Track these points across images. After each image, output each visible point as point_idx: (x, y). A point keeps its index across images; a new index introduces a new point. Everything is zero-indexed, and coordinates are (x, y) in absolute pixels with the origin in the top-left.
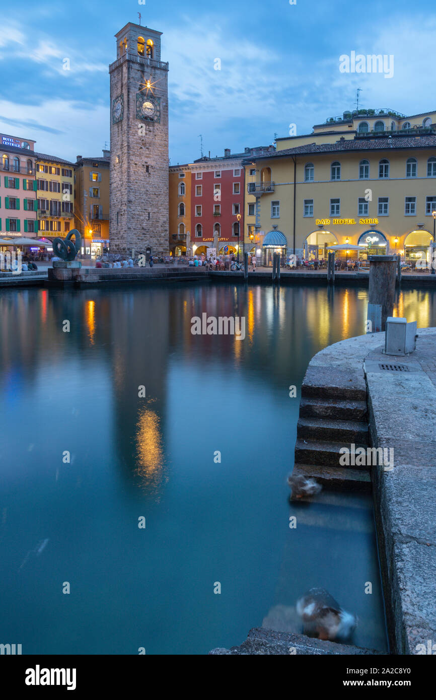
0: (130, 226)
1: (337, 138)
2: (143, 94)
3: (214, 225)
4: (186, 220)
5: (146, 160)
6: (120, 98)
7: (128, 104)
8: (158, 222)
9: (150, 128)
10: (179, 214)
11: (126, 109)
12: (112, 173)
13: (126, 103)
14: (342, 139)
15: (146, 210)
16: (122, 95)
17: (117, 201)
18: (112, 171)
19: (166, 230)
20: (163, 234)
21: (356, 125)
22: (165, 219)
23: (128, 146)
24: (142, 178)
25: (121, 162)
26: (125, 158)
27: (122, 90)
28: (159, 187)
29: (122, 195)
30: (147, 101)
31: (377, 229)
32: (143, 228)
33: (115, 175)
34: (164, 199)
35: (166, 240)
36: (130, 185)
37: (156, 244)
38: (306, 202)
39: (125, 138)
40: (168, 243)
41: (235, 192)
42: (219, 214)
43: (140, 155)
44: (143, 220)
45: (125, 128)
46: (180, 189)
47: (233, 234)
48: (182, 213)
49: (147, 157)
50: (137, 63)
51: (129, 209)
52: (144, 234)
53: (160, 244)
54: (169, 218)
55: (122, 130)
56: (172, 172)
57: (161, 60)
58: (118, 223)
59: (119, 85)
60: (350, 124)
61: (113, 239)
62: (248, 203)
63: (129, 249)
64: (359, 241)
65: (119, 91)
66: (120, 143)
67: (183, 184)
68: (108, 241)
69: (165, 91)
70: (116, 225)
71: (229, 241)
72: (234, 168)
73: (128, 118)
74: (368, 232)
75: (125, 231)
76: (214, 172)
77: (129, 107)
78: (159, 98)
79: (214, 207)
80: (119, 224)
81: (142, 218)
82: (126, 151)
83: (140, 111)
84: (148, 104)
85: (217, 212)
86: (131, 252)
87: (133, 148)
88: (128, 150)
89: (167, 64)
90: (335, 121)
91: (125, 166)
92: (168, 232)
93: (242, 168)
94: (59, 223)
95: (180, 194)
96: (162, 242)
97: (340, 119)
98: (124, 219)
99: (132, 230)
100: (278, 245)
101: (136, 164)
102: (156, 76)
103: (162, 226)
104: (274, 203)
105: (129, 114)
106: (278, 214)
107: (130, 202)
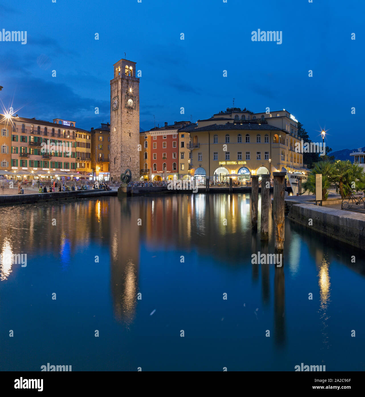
1: (226, 122)
2: (128, 95)
3: (163, 164)
4: (148, 161)
5: (129, 129)
6: (116, 98)
8: (135, 162)
9: (131, 113)
10: (144, 158)
11: (120, 103)
12: (111, 137)
13: (120, 100)
14: (228, 122)
15: (129, 156)
16: (118, 96)
17: (114, 151)
18: (112, 135)
19: (138, 167)
20: (137, 169)
21: (233, 116)
22: (138, 161)
23: (121, 123)
24: (127, 139)
25: (117, 131)
26: (120, 129)
27: (118, 93)
28: (135, 144)
29: (118, 149)
30: (130, 99)
31: (246, 166)
32: (128, 166)
33: (113, 138)
34: (137, 150)
35: (138, 172)
36: (122, 143)
37: (134, 175)
38: (215, 153)
39: (119, 118)
40: (139, 174)
41: (174, 146)
42: (166, 158)
43: (127, 127)
44: (128, 162)
45: (120, 113)
46: (145, 145)
47: (173, 169)
48: (146, 158)
49: (130, 128)
51: (122, 156)
53: (136, 174)
54: (140, 160)
55: (118, 114)
56: (141, 136)
57: (136, 77)
58: (115, 163)
59: (116, 91)
60: (231, 115)
61: (112, 172)
62: (181, 152)
64: (238, 172)
65: (116, 94)
66: (116, 121)
67: (146, 142)
68: (109, 173)
69: (138, 93)
70: (114, 164)
71: (171, 172)
72: (173, 134)
73: (121, 108)
74: (242, 168)
75: (120, 168)
76: (162, 136)
77: (122, 103)
78: (135, 97)
79: (163, 154)
80: (116, 164)
81: (127, 161)
83: (127, 104)
84: (130, 101)
85: (164, 157)
87: (124, 123)
88: (121, 125)
89: (139, 79)
90: (223, 113)
91: (120, 133)
92: (139, 168)
93: (177, 134)
94: (85, 164)
95: (145, 147)
96: (136, 173)
97: (226, 112)
98: (119, 162)
99: (123, 167)
100: (200, 175)
101: (125, 132)
102: (134, 85)
103: (136, 165)
104: (199, 154)
105: (121, 106)
106: (202, 159)
107: (122, 152)
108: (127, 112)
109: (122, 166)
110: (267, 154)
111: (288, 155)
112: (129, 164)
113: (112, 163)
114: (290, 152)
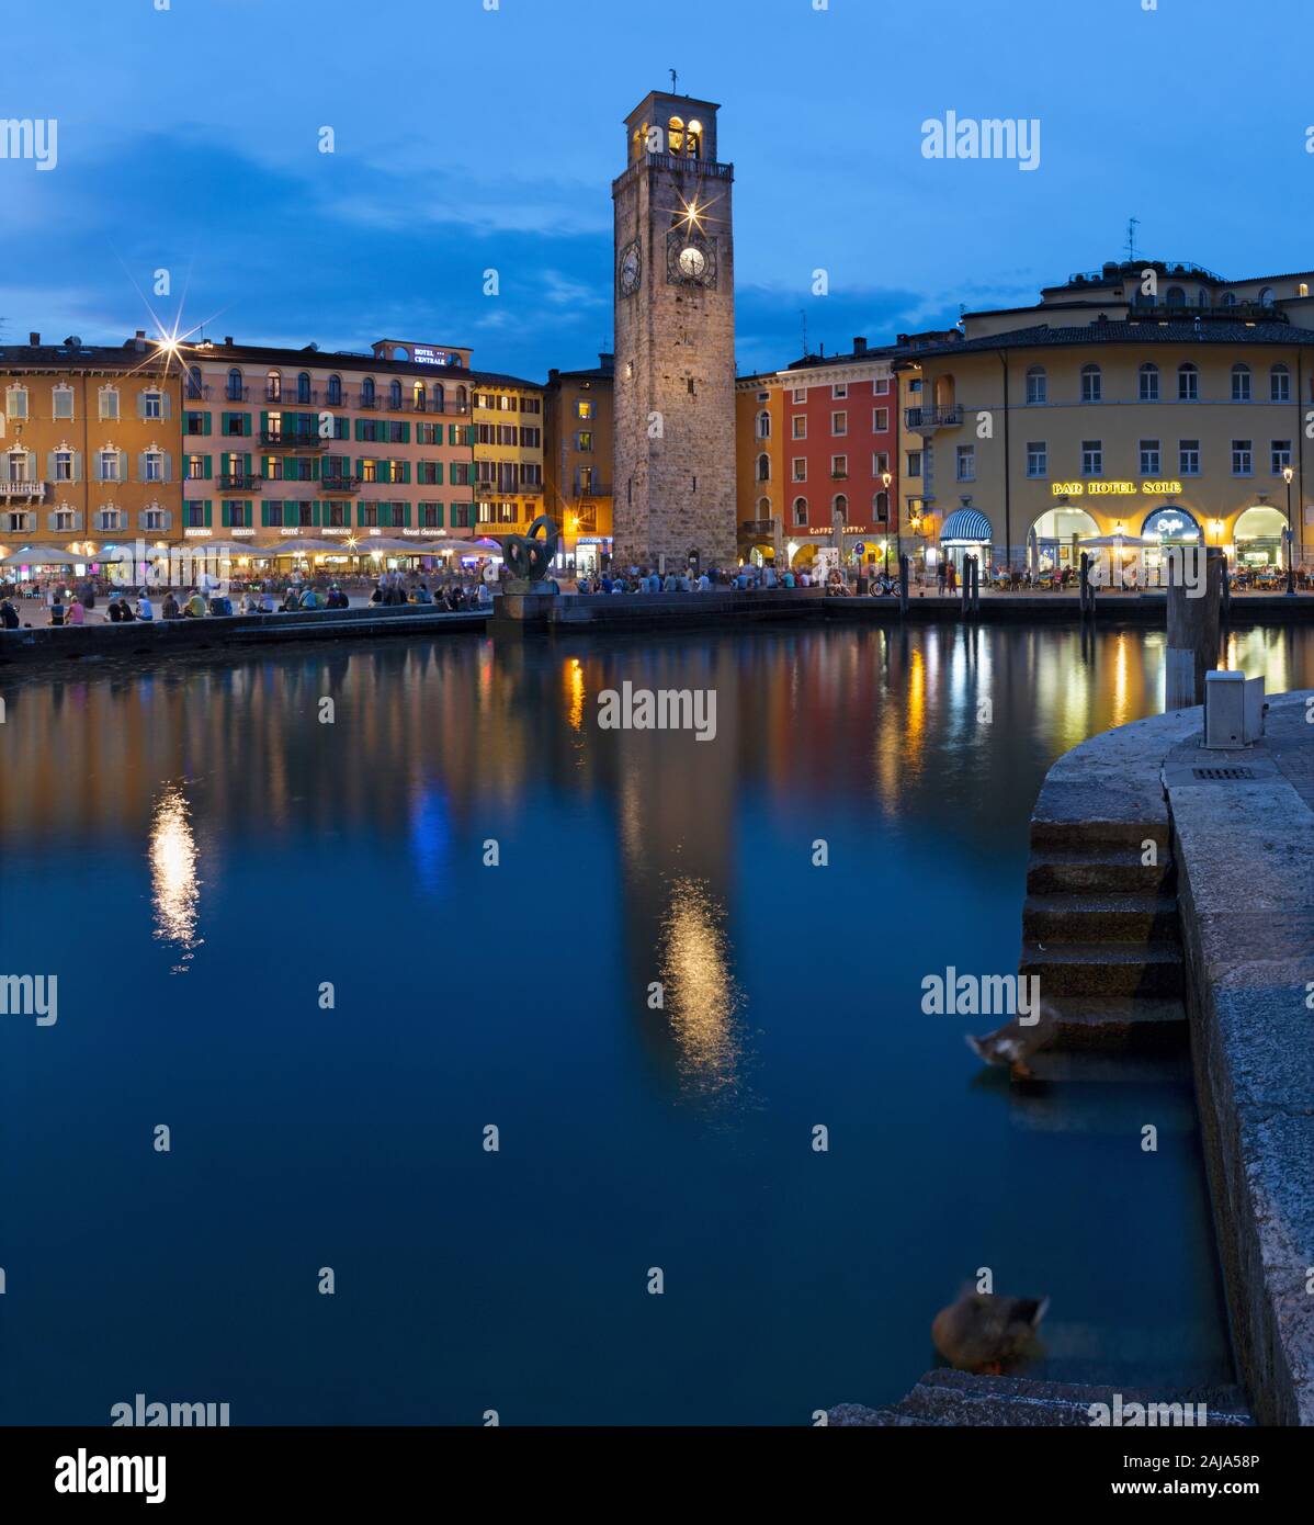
0: (655, 506)
1: (1093, 316)
2: (680, 232)
3: (834, 500)
4: (773, 491)
5: (687, 367)
6: (634, 246)
7: (651, 256)
8: (714, 495)
9: (697, 301)
10: (758, 477)
11: (646, 266)
12: (618, 398)
13: (646, 254)
15: (689, 471)
16: (638, 240)
17: (628, 455)
18: (620, 394)
19: (730, 513)
20: (723, 522)
21: (1129, 291)
22: (729, 490)
23: (651, 341)
24: (680, 406)
25: (636, 375)
26: (644, 366)
27: (638, 228)
28: (714, 422)
29: (638, 443)
30: (688, 247)
31: (1180, 503)
32: (682, 511)
33: (625, 403)
34: (727, 448)
35: (731, 533)
37: (710, 543)
39: (644, 326)
40: (734, 538)
41: (878, 428)
42: (844, 475)
43: (676, 359)
44: (682, 494)
45: (644, 304)
46: (758, 425)
47: (875, 517)
48: (765, 476)
49: (690, 362)
50: (669, 171)
51: (653, 470)
52: (684, 522)
53: (719, 543)
54: (738, 487)
55: (638, 310)
56: (743, 390)
57: (720, 161)
58: (630, 501)
60: (1119, 289)
61: (622, 535)
62: (907, 451)
63: (652, 555)
64: (1143, 529)
65: (632, 231)
66: (633, 337)
67: (766, 415)
68: (610, 540)
69: (725, 224)
70: (627, 506)
71: (866, 533)
72: (874, 378)
73: (651, 285)
74: (1161, 510)
75: (646, 517)
76: (831, 387)
77: (651, 262)
78: (714, 239)
79: (833, 461)
80: (633, 504)
81: (679, 488)
82: (646, 352)
83: (675, 268)
84: (691, 254)
85: (839, 470)
87: (661, 344)
88: (651, 350)
89: (731, 167)
90: (1086, 282)
91: (645, 382)
92: (735, 517)
93: (892, 376)
94: (516, 507)
95: (759, 434)
96: (722, 537)
97: (1097, 277)
98: (642, 492)
99: (660, 513)
100: (974, 539)
101: (667, 377)
102: (707, 194)
103: (721, 504)
105: (652, 275)
106: (972, 474)
107: (657, 456)
108: (679, 300)
109: (655, 511)
112: (686, 502)
113: (618, 499)
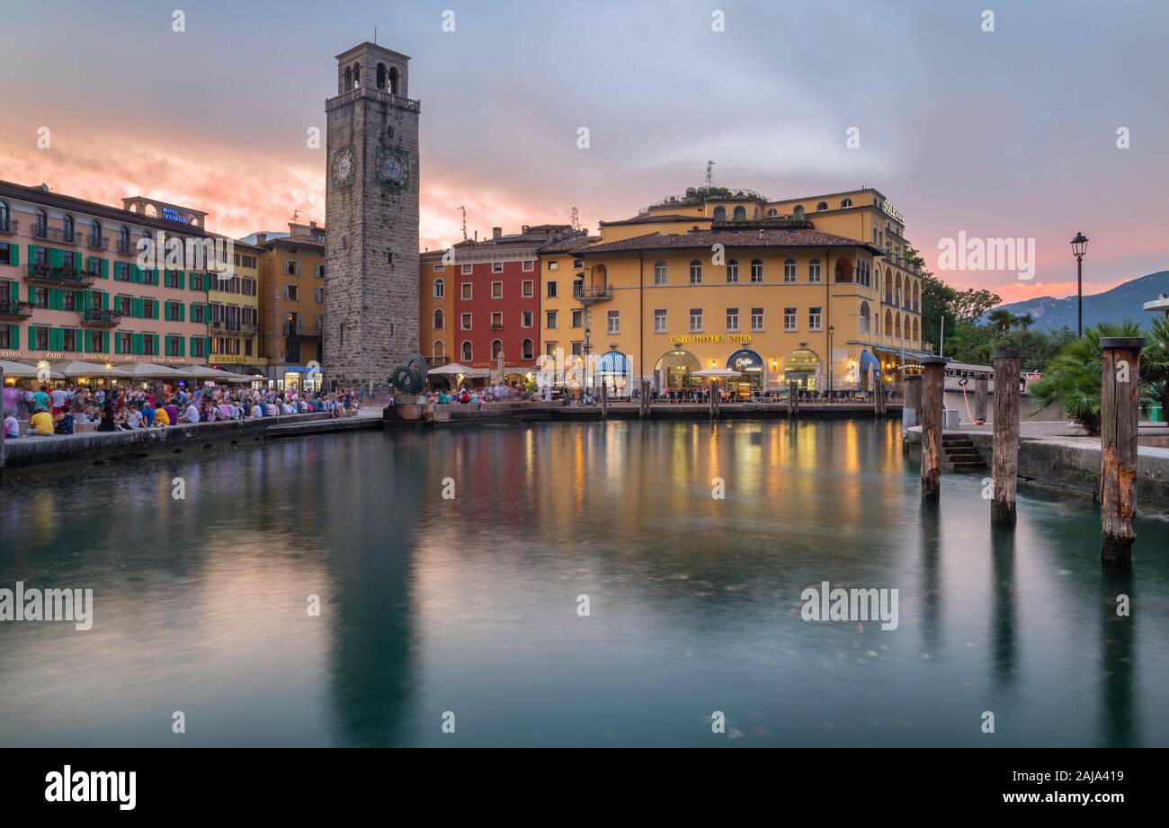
0: (365, 345)
1: (689, 226)
2: (385, 145)
3: (491, 343)
4: (446, 336)
5: (388, 244)
6: (348, 151)
7: (365, 162)
8: (405, 338)
9: (395, 197)
10: (434, 326)
11: (358, 169)
12: (330, 262)
13: (360, 160)
14: (695, 227)
15: (387, 320)
16: (351, 147)
17: (340, 306)
18: (330, 259)
19: (416, 351)
21: (708, 211)
22: (414, 334)
23: (364, 224)
24: (382, 272)
25: (348, 247)
26: (357, 241)
27: (352, 139)
28: (406, 286)
29: (352, 298)
30: (391, 156)
31: (751, 348)
32: (384, 349)
33: (336, 267)
34: (413, 304)
36: (366, 282)
38: (657, 313)
39: (358, 212)
41: (525, 294)
42: (500, 326)
43: (380, 238)
44: (383, 336)
45: (359, 196)
46: (435, 288)
47: (522, 356)
48: (439, 324)
49: (390, 240)
50: (377, 101)
51: (364, 319)
52: (385, 357)
54: (421, 333)
55: (351, 199)
56: (424, 263)
57: (409, 97)
58: (341, 341)
59: (347, 132)
60: (701, 208)
61: (333, 366)
62: (546, 310)
63: (363, 381)
64: (728, 364)
65: (346, 141)
66: (346, 218)
67: (441, 281)
69: (413, 143)
70: (338, 344)
71: (515, 366)
72: (523, 260)
73: (363, 182)
74: (739, 352)
75: (359, 353)
76: (491, 264)
77: (365, 167)
78: (407, 153)
79: (492, 316)
80: (345, 342)
81: (382, 332)
82: (359, 231)
83: (380, 172)
84: (392, 162)
85: (497, 323)
86: (368, 386)
87: (371, 226)
88: (363, 230)
89: (418, 103)
90: (677, 202)
93: (536, 259)
94: (238, 342)
95: (435, 295)
97: (685, 199)
98: (356, 335)
99: (369, 351)
101: (374, 251)
102: (403, 121)
103: (410, 345)
104: (610, 314)
105: (365, 176)
106: (617, 329)
107: (365, 308)
108: (383, 196)
109: (365, 349)
110: (815, 315)
111: (879, 316)
112: (386, 343)
113: (331, 339)
114: (885, 308)
